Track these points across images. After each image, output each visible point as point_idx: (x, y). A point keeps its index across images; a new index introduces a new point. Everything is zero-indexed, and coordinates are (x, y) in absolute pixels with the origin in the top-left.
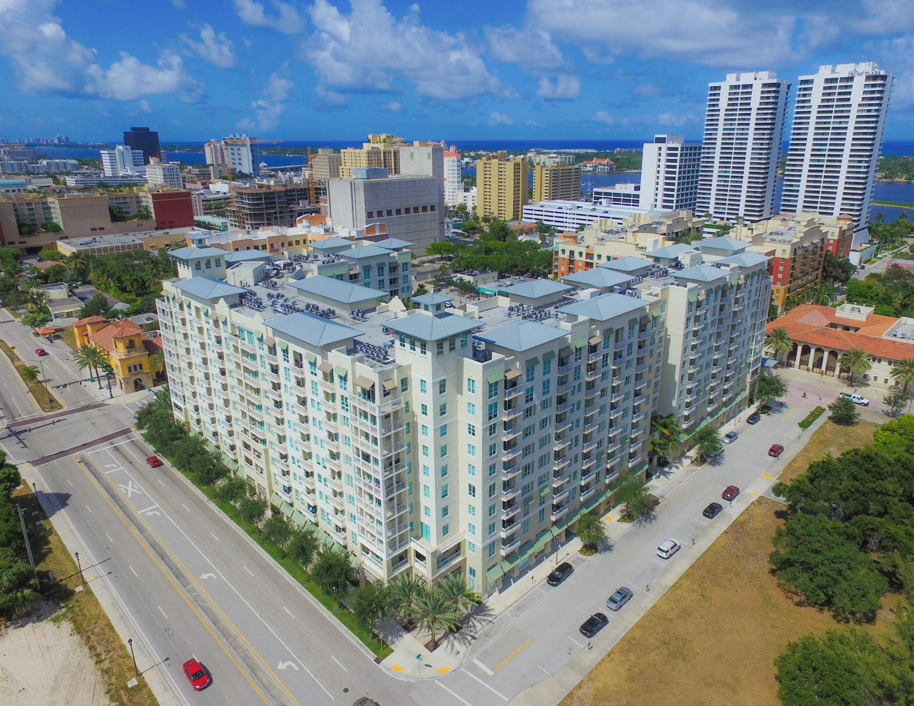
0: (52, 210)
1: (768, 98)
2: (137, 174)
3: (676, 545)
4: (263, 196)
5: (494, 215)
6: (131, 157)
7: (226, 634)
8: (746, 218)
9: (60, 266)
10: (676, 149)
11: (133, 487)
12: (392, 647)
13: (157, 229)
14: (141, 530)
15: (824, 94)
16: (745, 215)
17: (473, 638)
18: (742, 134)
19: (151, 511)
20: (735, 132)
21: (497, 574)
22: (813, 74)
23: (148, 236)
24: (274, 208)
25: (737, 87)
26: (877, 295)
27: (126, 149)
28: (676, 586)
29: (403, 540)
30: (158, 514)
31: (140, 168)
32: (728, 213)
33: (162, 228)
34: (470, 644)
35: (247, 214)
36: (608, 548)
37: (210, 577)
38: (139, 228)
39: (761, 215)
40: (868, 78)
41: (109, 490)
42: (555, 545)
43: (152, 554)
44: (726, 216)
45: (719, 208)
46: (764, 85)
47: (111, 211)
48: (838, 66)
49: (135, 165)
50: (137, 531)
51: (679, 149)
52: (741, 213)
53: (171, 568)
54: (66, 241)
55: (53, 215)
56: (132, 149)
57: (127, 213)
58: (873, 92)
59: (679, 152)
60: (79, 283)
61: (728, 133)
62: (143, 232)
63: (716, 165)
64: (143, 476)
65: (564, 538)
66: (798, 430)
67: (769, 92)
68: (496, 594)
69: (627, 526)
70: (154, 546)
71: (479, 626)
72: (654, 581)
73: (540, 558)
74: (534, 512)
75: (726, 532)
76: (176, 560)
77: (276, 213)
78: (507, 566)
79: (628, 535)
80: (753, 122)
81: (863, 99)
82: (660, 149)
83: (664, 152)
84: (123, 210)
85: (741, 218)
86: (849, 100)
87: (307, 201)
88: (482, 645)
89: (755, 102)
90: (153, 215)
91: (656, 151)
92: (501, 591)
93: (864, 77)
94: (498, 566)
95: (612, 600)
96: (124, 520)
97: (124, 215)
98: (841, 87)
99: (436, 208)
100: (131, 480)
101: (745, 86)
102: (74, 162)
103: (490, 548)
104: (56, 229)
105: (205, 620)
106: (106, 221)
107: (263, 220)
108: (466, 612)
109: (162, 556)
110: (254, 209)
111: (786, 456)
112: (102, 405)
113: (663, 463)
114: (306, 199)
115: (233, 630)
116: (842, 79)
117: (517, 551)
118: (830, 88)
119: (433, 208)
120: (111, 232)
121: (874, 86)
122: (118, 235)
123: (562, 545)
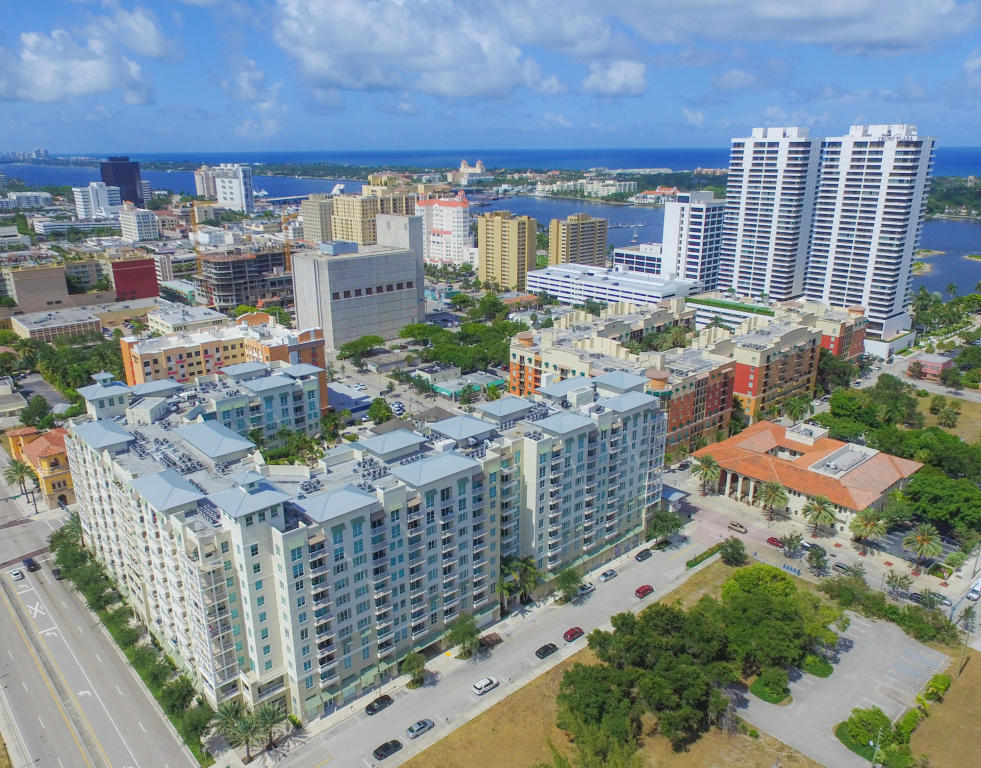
0: (8, 282)
1: (796, 159)
2: (112, 216)
3: (491, 682)
4: (231, 266)
5: (496, 281)
6: (106, 196)
7: (86, 741)
8: (771, 295)
9: (10, 354)
10: (701, 210)
11: (39, 608)
12: (215, 759)
13: (117, 300)
14: (39, 650)
15: (853, 160)
16: (771, 292)
17: (285, 755)
18: (768, 199)
19: (50, 631)
20: (760, 196)
21: (316, 702)
22: (842, 136)
23: (106, 311)
24: (244, 277)
25: (762, 145)
26: (860, 408)
27: (101, 186)
28: (474, 721)
29: (232, 672)
30: (56, 635)
31: (115, 208)
32: (753, 289)
33: (123, 300)
34: (280, 759)
35: (214, 285)
36: (434, 683)
37: (86, 694)
38: (99, 300)
39: (789, 293)
40: (900, 143)
41: (18, 610)
42: (384, 677)
43: (43, 671)
44: (750, 292)
45: (743, 283)
46: (792, 144)
47: (68, 281)
48: (871, 127)
49: (111, 205)
50: (34, 650)
51: (704, 210)
52: (767, 289)
53: (55, 685)
54: (21, 317)
55: (8, 288)
56: (107, 185)
57: (88, 282)
58: (905, 160)
59: (703, 214)
60: (28, 371)
61: (753, 197)
62: (103, 305)
63: (740, 232)
64: (49, 596)
65: (395, 672)
66: (683, 567)
67: (797, 152)
68: (318, 719)
69: (461, 663)
70: (46, 664)
71: (292, 746)
72: (459, 715)
73: (366, 691)
74: (357, 650)
75: (547, 673)
76: (62, 677)
77: (245, 283)
78: (327, 697)
79: (459, 672)
80: (779, 185)
81: (895, 167)
82: (683, 209)
83: (687, 212)
84: (83, 280)
85: (766, 295)
86: (879, 167)
87: (282, 268)
88: (289, 761)
89: (782, 162)
90: (114, 285)
91: (679, 211)
92: (322, 717)
93: (895, 142)
94: (318, 697)
95: (411, 730)
96: (26, 639)
97: (84, 285)
98: (871, 152)
99: (414, 284)
100: (38, 600)
101: (771, 144)
102: (46, 195)
103: (308, 682)
104: (11, 304)
105: (74, 730)
106: (63, 294)
107: (231, 291)
108: (286, 733)
109: (51, 674)
110: (222, 280)
111: (651, 599)
112: (28, 521)
113: (527, 601)
114: (281, 265)
115: (94, 739)
116: (872, 144)
117: (339, 683)
118: (860, 153)
119: (410, 285)
120: (68, 306)
121: (906, 153)
122: (75, 309)
123: (394, 678)
